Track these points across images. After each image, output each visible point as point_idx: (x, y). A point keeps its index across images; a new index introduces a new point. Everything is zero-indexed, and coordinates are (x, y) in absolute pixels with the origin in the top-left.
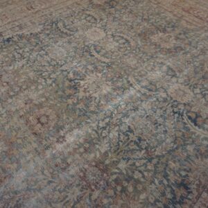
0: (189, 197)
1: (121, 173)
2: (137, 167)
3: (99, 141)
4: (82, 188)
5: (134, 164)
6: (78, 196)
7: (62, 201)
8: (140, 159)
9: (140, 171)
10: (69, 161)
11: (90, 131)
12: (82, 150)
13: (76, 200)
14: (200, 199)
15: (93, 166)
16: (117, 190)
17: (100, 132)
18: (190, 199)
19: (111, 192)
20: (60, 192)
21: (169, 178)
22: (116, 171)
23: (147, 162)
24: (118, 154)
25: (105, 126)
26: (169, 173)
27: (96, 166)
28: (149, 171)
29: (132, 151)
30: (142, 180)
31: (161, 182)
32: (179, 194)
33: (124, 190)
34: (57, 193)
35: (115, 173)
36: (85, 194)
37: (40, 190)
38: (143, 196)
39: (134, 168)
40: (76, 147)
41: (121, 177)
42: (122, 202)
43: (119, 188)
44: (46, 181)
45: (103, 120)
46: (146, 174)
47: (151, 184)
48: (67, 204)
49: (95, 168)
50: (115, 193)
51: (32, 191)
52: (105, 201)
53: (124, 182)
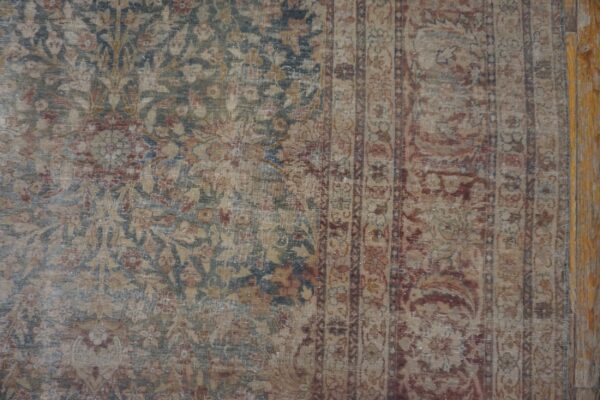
0: (315, 28)
1: (158, 98)
2: (178, 58)
3: (58, 72)
4: (113, 191)
5: (169, 56)
6: (119, 211)
7: (100, 245)
8: (172, 35)
9: (191, 61)
10: (39, 167)
11: (18, 68)
12: (42, 124)
13: (121, 220)
14: (337, 15)
15: (94, 134)
16: (177, 136)
17: (41, 51)
18: (319, 32)
19: (171, 149)
20: (81, 234)
21: (254, 24)
22: (146, 101)
23: (190, 29)
24: (121, 65)
25: (37, 27)
26: (246, 14)
27: (100, 129)
28: (207, 44)
29: (143, 32)
30: (208, 73)
31: (245, 47)
32: (295, 40)
33: (190, 124)
34: (78, 240)
35: (148, 108)
36: (126, 196)
37: (42, 265)
38: (232, 104)
39: (174, 64)
40: (25, 127)
41: (165, 105)
42: (203, 147)
43: (178, 129)
44: (37, 243)
45: (22, 18)
46: (205, 56)
47: (229, 67)
48: (113, 242)
49: (102, 134)
50: (180, 144)
51: (32, 280)
52: (174, 174)
53: (178, 109)
